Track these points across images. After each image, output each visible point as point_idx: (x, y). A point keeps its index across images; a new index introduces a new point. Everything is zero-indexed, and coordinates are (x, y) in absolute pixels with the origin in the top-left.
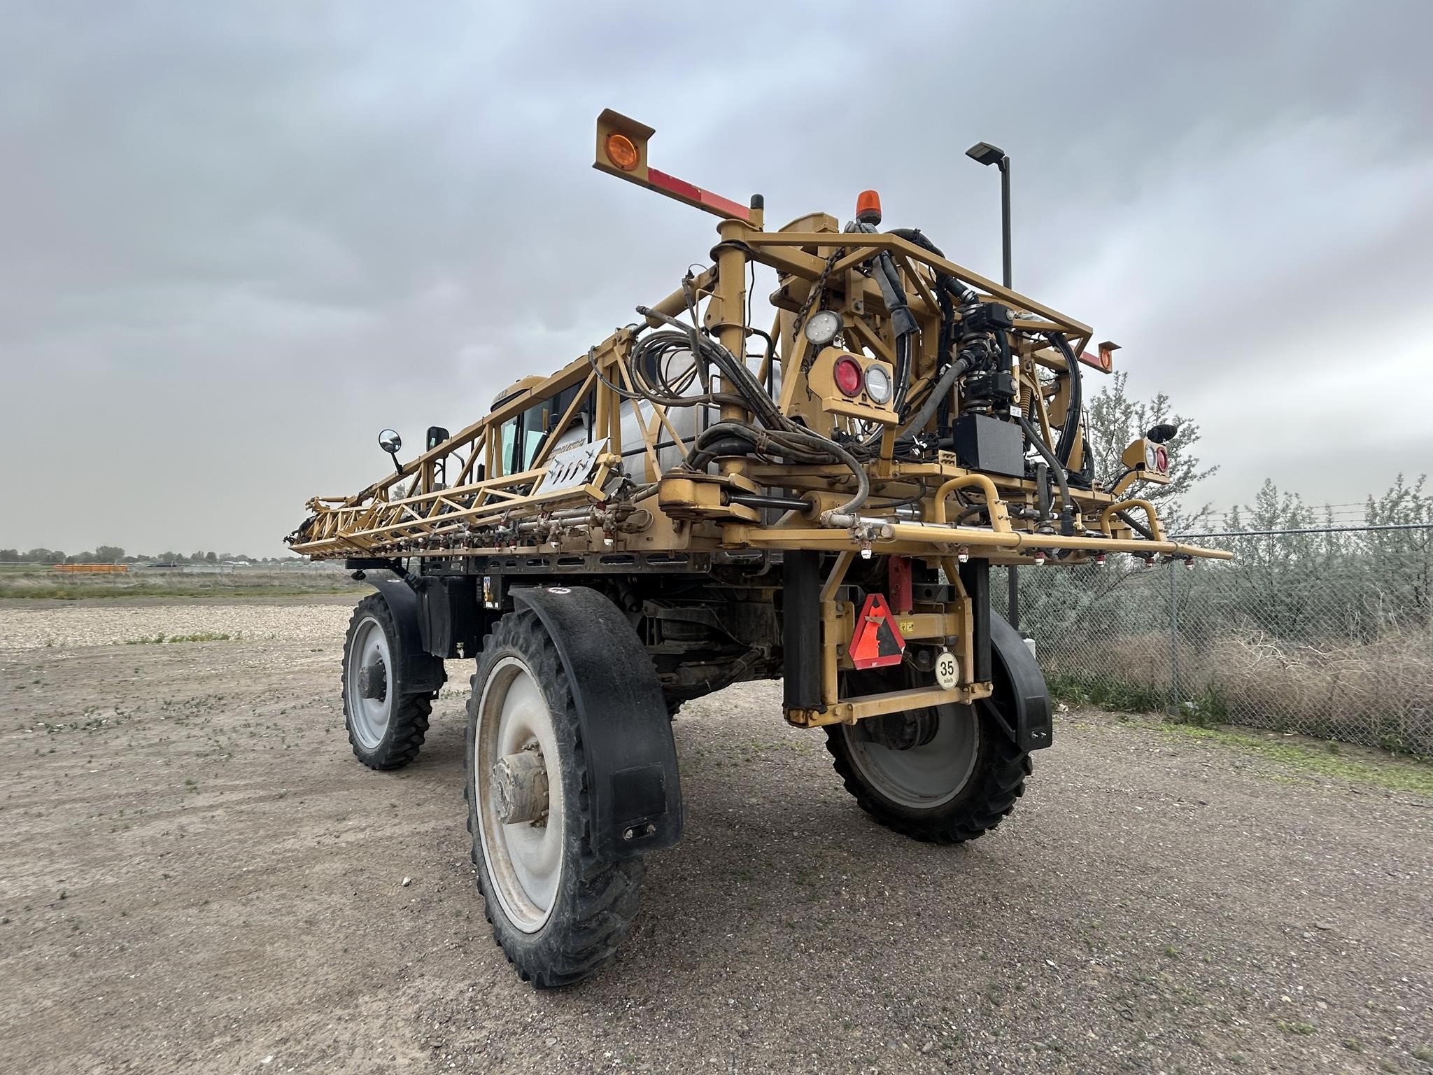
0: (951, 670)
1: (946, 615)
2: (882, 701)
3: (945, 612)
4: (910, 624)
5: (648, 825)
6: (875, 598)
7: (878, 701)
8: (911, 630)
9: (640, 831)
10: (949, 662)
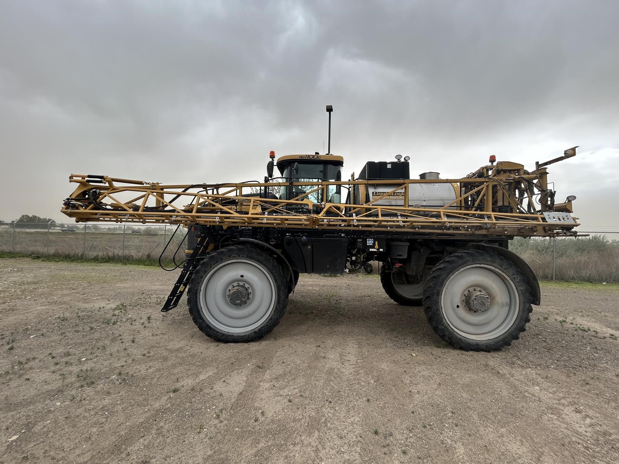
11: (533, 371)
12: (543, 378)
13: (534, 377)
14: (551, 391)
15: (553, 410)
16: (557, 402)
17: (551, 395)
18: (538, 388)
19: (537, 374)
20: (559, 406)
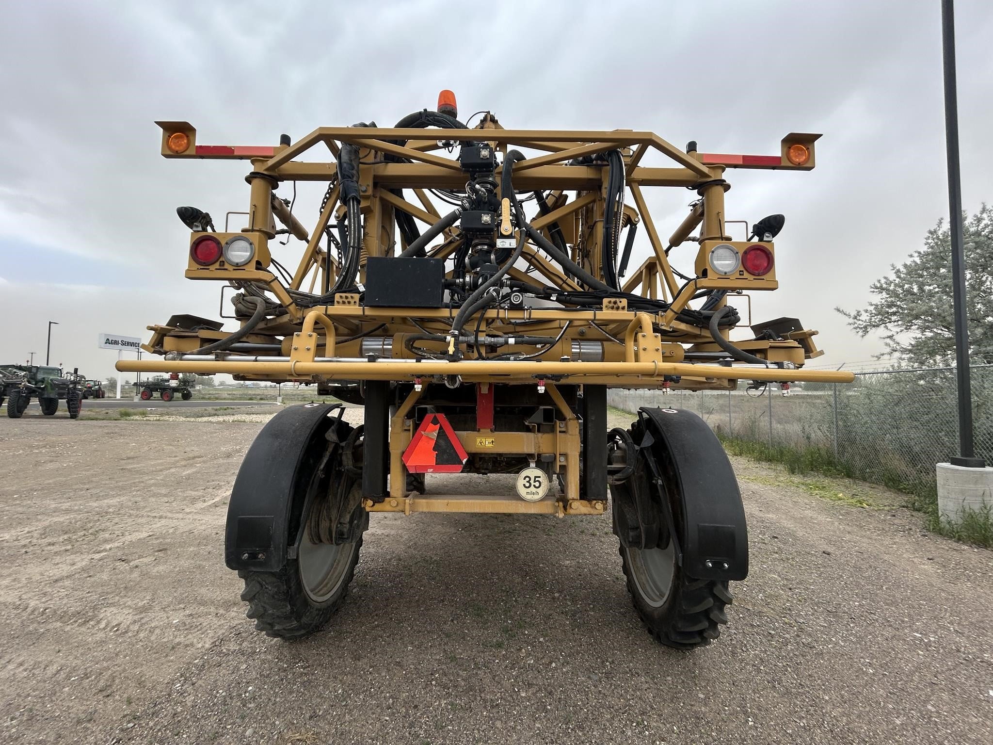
0: (537, 484)
1: (540, 435)
2: (450, 501)
3: (539, 431)
4: (490, 440)
5: (259, 553)
6: (435, 416)
7: (446, 501)
8: (491, 445)
9: (253, 556)
10: (536, 477)
11: (200, 645)
12: (179, 644)
13: (190, 636)
14: (158, 631)
15: (145, 609)
16: (143, 621)
17: (153, 625)
18: (174, 622)
19: (192, 645)
20: (139, 617)
